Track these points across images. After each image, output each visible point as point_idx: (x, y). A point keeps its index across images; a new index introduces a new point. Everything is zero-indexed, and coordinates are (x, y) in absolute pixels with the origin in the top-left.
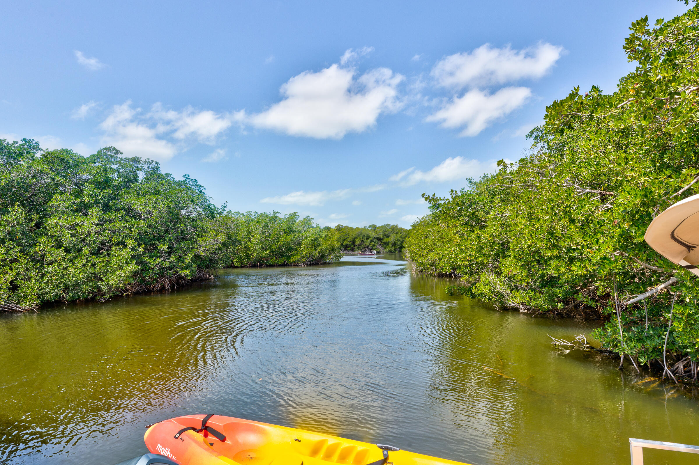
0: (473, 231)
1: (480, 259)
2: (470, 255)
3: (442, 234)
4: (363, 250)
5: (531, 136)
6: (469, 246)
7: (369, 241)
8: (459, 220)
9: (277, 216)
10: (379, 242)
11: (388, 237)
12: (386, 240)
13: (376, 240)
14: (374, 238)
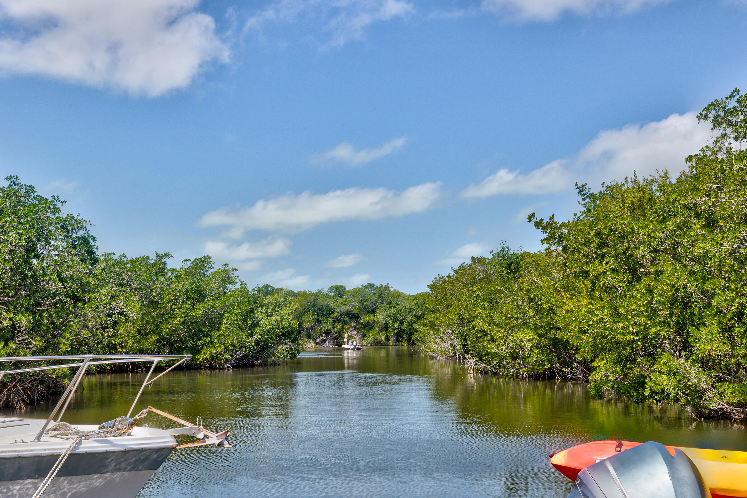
1: (654, 330)
2: (635, 323)
4: (318, 340)
5: (706, 117)
6: (633, 307)
7: (330, 320)
9: (165, 263)
10: (352, 321)
11: (372, 311)
12: (368, 318)
13: (346, 318)
14: (342, 314)
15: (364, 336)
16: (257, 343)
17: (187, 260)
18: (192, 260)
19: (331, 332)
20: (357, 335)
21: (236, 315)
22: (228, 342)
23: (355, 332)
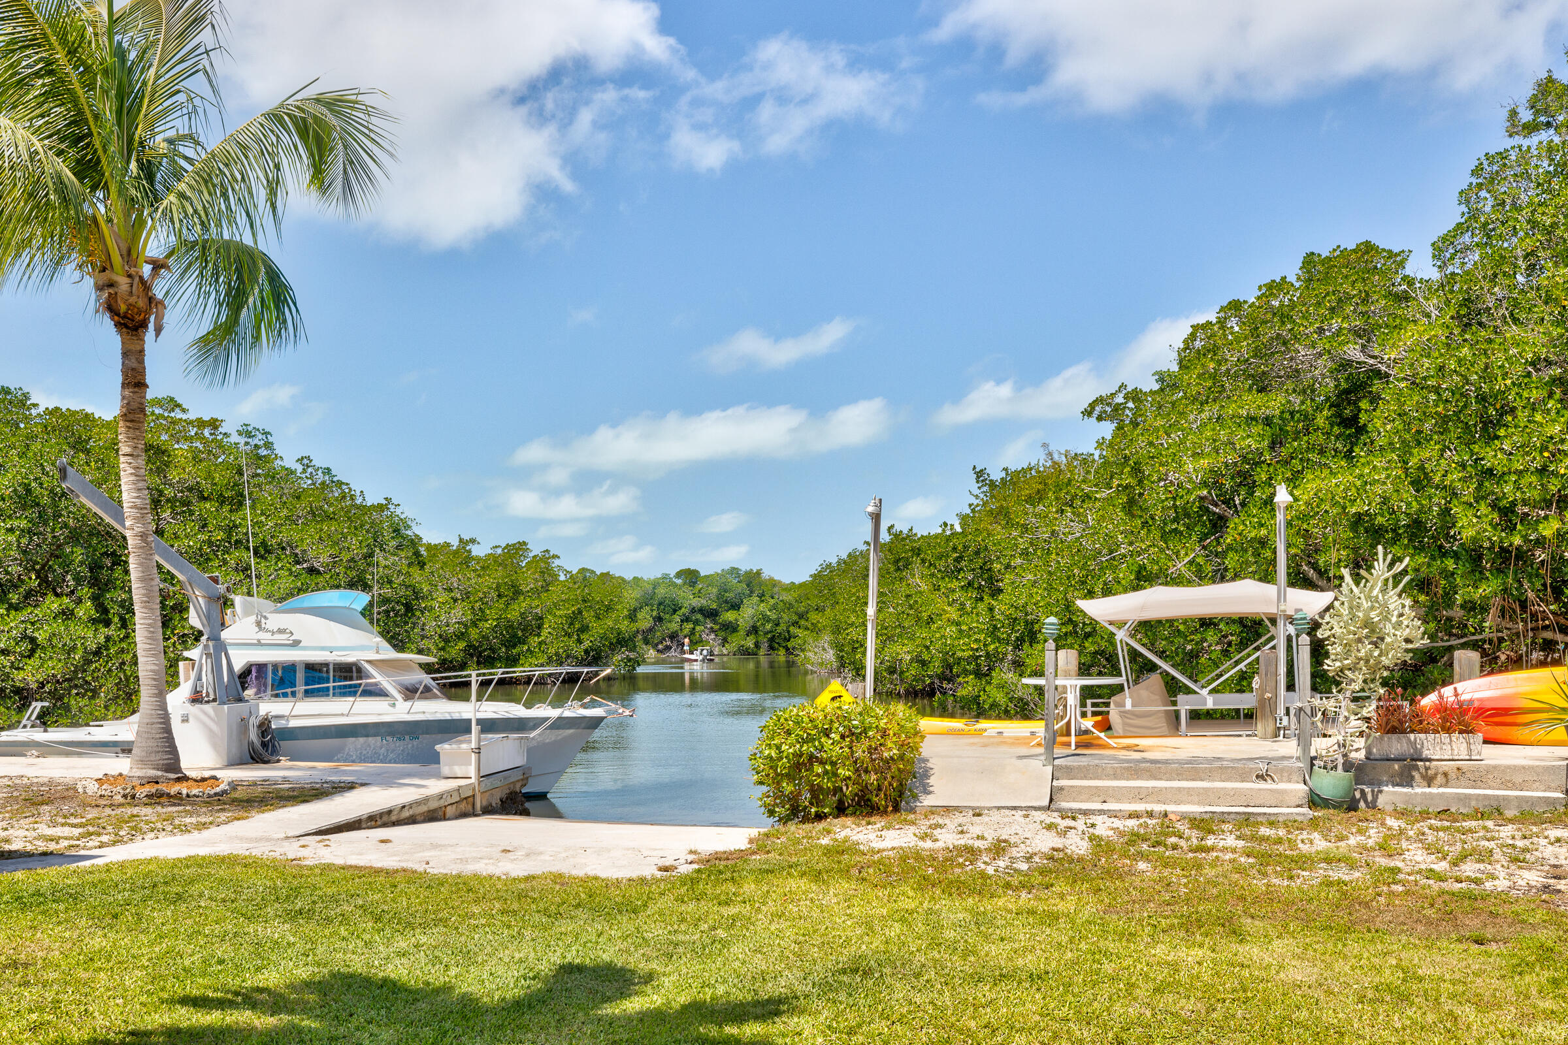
0: (982, 599)
1: (992, 647)
2: (976, 640)
3: (916, 602)
4: (660, 647)
6: (975, 625)
7: (677, 618)
8: (957, 579)
9: (470, 551)
10: (708, 621)
11: (736, 606)
12: (730, 616)
13: (699, 616)
14: (693, 611)
15: (725, 640)
16: (586, 652)
17: (496, 547)
18: (504, 545)
19: (677, 635)
20: (714, 640)
21: (561, 616)
22: (552, 651)
23: (713, 636)
